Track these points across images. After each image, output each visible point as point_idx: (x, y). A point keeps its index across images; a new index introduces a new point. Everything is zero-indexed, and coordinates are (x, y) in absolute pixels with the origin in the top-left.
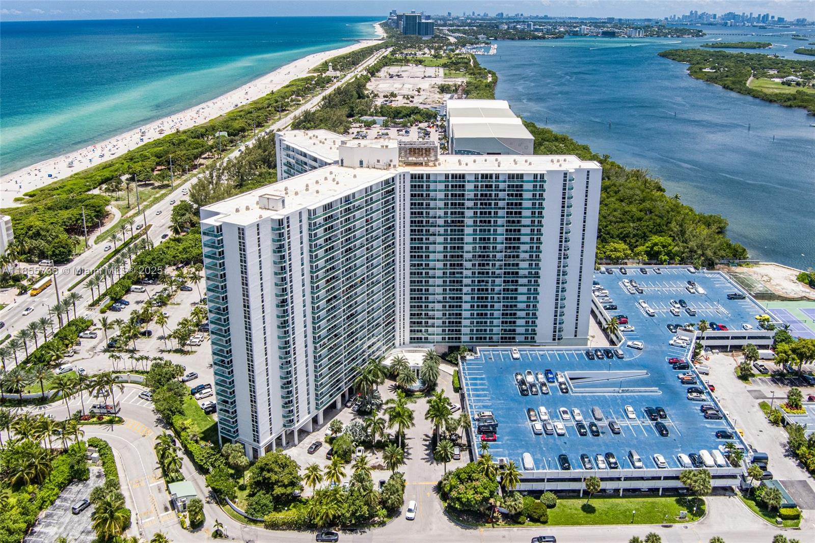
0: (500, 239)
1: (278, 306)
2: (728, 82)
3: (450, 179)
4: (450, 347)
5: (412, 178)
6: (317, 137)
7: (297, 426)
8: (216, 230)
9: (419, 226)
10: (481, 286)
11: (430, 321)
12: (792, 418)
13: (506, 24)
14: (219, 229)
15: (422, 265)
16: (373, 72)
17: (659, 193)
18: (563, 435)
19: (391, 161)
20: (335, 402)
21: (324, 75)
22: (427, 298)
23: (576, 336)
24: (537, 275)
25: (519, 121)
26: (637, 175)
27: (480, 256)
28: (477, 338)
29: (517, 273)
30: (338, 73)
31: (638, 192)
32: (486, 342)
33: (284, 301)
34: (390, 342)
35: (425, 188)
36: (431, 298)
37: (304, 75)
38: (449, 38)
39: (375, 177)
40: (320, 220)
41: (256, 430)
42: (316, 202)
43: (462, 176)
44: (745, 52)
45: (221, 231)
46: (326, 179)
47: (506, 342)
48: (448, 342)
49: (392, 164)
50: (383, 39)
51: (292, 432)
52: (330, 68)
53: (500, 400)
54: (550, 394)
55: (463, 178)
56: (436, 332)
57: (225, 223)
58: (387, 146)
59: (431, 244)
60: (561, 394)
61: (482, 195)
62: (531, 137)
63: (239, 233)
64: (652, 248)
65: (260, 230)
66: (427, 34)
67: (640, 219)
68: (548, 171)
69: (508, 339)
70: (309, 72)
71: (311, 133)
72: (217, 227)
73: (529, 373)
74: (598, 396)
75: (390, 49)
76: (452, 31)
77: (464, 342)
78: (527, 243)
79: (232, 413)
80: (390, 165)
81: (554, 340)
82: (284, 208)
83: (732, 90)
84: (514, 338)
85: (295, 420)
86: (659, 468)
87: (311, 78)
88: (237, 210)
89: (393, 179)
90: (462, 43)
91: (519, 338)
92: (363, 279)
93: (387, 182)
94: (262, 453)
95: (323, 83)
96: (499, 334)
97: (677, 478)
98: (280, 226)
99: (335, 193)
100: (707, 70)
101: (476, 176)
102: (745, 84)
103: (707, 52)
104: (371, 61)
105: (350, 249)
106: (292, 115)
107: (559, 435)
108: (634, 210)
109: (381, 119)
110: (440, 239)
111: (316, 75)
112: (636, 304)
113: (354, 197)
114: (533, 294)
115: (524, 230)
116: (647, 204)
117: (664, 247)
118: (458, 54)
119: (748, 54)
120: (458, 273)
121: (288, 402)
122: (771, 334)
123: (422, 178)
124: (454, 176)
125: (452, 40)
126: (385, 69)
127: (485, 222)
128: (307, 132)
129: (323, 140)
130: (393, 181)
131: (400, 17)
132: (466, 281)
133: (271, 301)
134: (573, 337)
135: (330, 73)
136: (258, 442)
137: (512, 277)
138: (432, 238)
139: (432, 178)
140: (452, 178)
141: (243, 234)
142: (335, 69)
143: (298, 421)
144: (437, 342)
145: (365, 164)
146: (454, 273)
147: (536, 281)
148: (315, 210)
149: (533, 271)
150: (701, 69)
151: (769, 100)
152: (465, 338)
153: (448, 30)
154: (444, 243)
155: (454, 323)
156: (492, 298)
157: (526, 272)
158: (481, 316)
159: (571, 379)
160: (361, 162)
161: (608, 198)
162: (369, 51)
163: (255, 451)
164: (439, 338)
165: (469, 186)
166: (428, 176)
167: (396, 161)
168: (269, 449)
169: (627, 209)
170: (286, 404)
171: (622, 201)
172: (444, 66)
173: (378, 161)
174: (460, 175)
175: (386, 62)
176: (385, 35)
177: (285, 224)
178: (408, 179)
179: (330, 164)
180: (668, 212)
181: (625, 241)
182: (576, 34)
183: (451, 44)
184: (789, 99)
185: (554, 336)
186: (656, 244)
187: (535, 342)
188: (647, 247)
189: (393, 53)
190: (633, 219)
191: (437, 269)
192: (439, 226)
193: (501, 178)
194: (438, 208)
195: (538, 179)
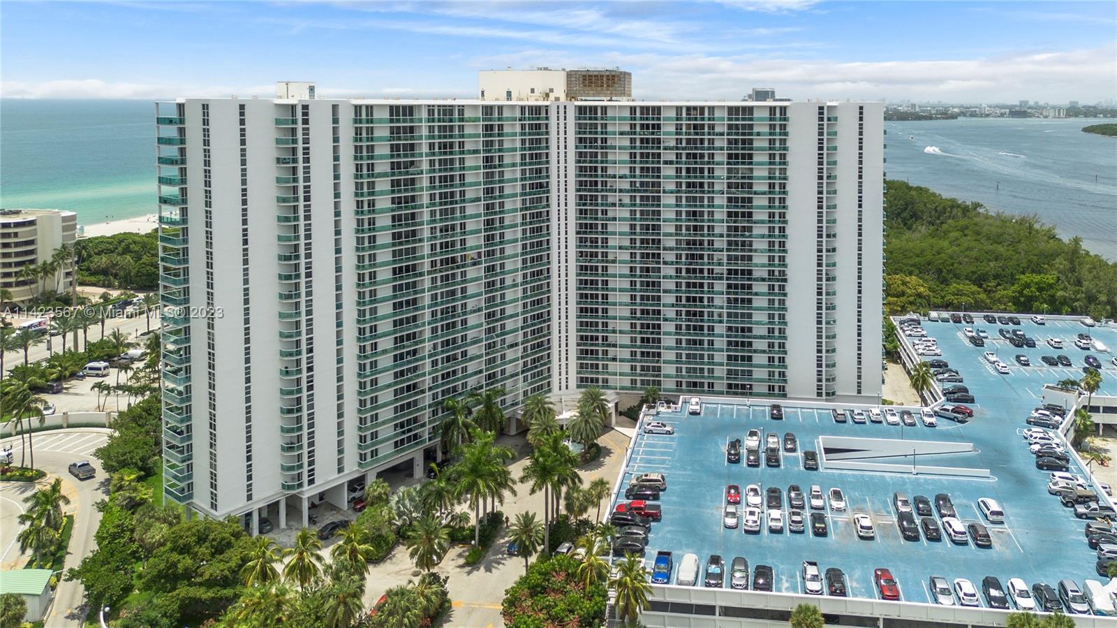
0: (719, 213)
3: (638, 115)
5: (578, 110)
9: (592, 190)
11: (611, 351)
15: (596, 254)
18: (779, 531)
19: (551, 90)
22: (605, 311)
23: (860, 392)
24: (783, 277)
27: (688, 242)
29: (750, 272)
34: (538, 379)
35: (599, 129)
43: (658, 111)
47: (737, 393)
49: (553, 95)
54: (782, 467)
55: (659, 113)
59: (610, 219)
60: (802, 468)
61: (688, 141)
64: (1021, 293)
69: (738, 388)
72: (179, 107)
78: (763, 222)
81: (818, 393)
84: (748, 386)
91: (756, 386)
92: (478, 254)
93: (534, 108)
96: (723, 379)
98: (288, 117)
101: (679, 109)
105: (452, 195)
110: (624, 212)
112: (981, 359)
114: (778, 310)
115: (759, 200)
124: (645, 110)
127: (694, 184)
130: (547, 108)
132: (667, 284)
134: (854, 393)
137: (740, 282)
138: (611, 211)
139: (610, 114)
140: (642, 113)
144: (621, 388)
145: (514, 96)
146: (647, 270)
147: (781, 288)
148: (371, 107)
149: (776, 270)
152: (668, 383)
154: (630, 219)
155: (649, 355)
156: (711, 314)
157: (764, 271)
158: (694, 345)
159: (829, 449)
160: (509, 94)
165: (668, 128)
169: (989, 247)
173: (533, 91)
174: (653, 108)
178: (572, 110)
185: (819, 387)
186: (1027, 286)
187: (785, 393)
188: (1013, 292)
190: (996, 259)
191: (621, 262)
192: (621, 191)
193: (717, 114)
194: (619, 161)
195: (778, 115)
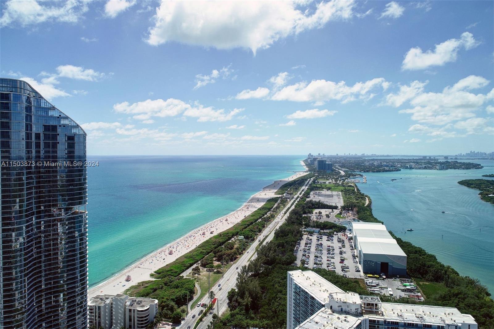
5: (370, 323)
6: (310, 278)
25: (395, 241)
30: (290, 196)
35: (376, 327)
38: (340, 171)
49: (358, 312)
55: (398, 324)
58: (355, 303)
62: (404, 254)
70: (276, 194)
71: (306, 274)
75: (312, 179)
87: (277, 199)
90: (348, 176)
93: (358, 325)
100: (491, 195)
109: (316, 230)
118: (347, 183)
123: (375, 323)
125: (343, 173)
129: (314, 282)
130: (361, 324)
131: (315, 159)
135: (286, 196)
140: (392, 323)
145: (343, 310)
150: (487, 194)
166: (378, 321)
167: (360, 310)
172: (342, 191)
174: (395, 322)
175: (312, 188)
179: (324, 306)
183: (342, 176)
189: (314, 182)
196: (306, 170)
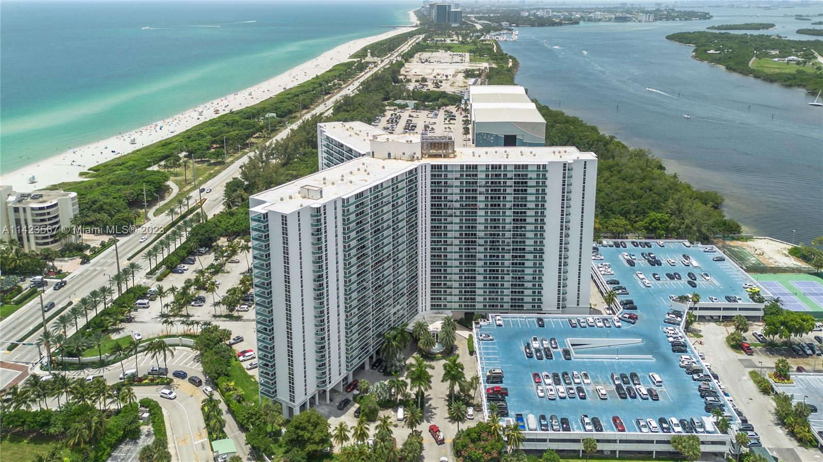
0: (508, 220)
1: (315, 281)
2: (732, 63)
3: (465, 169)
4: (466, 314)
5: (432, 168)
6: (353, 129)
7: (329, 387)
8: (262, 217)
9: (439, 209)
10: (492, 260)
11: (448, 290)
12: (780, 388)
13: (528, 11)
14: (266, 216)
15: (441, 241)
16: (408, 57)
17: (659, 171)
18: (564, 398)
19: (415, 154)
20: (364, 363)
21: (363, 61)
22: (445, 270)
23: (578, 305)
24: (541, 251)
25: (533, 106)
26: (640, 154)
27: (491, 235)
28: (490, 306)
29: (524, 249)
30: (375, 59)
31: (639, 171)
32: (498, 309)
33: (320, 276)
34: (413, 308)
35: (443, 177)
36: (449, 270)
37: (346, 60)
38: (476, 25)
39: (401, 167)
40: (352, 208)
41: (292, 390)
42: (348, 192)
43: (475, 167)
44: (749, 32)
45: (267, 218)
46: (359, 170)
47: (516, 310)
48: (465, 309)
49: (415, 156)
50: (417, 26)
51: (325, 391)
52: (369, 54)
53: (508, 364)
54: (554, 359)
55: (476, 168)
56: (454, 299)
57: (270, 211)
58: (411, 141)
59: (448, 223)
60: (564, 359)
61: (492, 183)
62: (543, 121)
63: (283, 220)
64: (650, 224)
65: (301, 217)
66: (455, 22)
67: (640, 197)
68: (549, 162)
69: (517, 306)
70: (351, 57)
71: (348, 125)
72: (264, 214)
73: (535, 339)
74: (597, 362)
75: (422, 36)
76: (479, 18)
77: (478, 309)
78: (532, 224)
79: (272, 375)
80: (413, 157)
81: (558, 308)
82: (322, 197)
83: (734, 70)
84: (522, 306)
85: (328, 382)
86: (652, 432)
87: (352, 64)
88: (282, 199)
89: (416, 169)
90: (487, 30)
91: (526, 306)
92: (390, 255)
93: (411, 172)
94: (297, 412)
95: (362, 67)
96: (509, 302)
97: (668, 442)
98: (318, 213)
99: (366, 183)
100: (711, 52)
101: (487, 166)
102: (748, 64)
103: (713, 34)
104: (405, 48)
105: (379, 230)
106: (333, 99)
107: (561, 398)
108: (635, 188)
109: (411, 103)
110: (457, 220)
111: (356, 60)
112: (634, 276)
113: (382, 187)
114: (539, 268)
115: (529, 213)
116: (646, 183)
117: (661, 223)
118: (483, 41)
119: (751, 35)
120: (472, 249)
121: (321, 365)
122: (762, 306)
123: (441, 168)
124: (468, 167)
125: (479, 27)
126: (417, 55)
127: (495, 205)
128: (345, 124)
129: (358, 132)
130: (416, 171)
131: (432, 6)
132: (479, 256)
133: (309, 276)
134: (576, 306)
135: (369, 58)
136: (294, 401)
137: (519, 252)
138: (449, 219)
139: (449, 169)
141: (286, 221)
142: (373, 55)
143: (330, 382)
144: (455, 309)
145: (392, 156)
146: (469, 249)
147: (541, 257)
148: (348, 199)
149: (538, 248)
150: (705, 51)
151: (770, 79)
152: (479, 306)
153: (475, 17)
154: (460, 223)
155: (469, 292)
156: (503, 271)
157: (532, 249)
158: (493, 287)
159: (573, 345)
160: (389, 155)
161: (612, 176)
162: (403, 38)
163: (291, 410)
164: (456, 305)
165: (481, 175)
166: (446, 166)
167: (419, 154)
168: (303, 407)
169: (628, 187)
170: (320, 366)
171: (624, 180)
172: (470, 51)
173: (404, 154)
174: (473, 165)
175: (419, 48)
176: (419, 22)
177: (322, 212)
178: (429, 169)
179: (363, 155)
180: (666, 190)
181: (626, 217)
182: (590, 20)
183: (477, 31)
184: (789, 79)
185: (558, 304)
186: (654, 221)
187: (541, 310)
188: (646, 223)
189: (425, 40)
190: (633, 196)
191: (455, 245)
192: (455, 209)
193: (508, 169)
194: (454, 193)
195: (541, 169)
196: (414, 25)
